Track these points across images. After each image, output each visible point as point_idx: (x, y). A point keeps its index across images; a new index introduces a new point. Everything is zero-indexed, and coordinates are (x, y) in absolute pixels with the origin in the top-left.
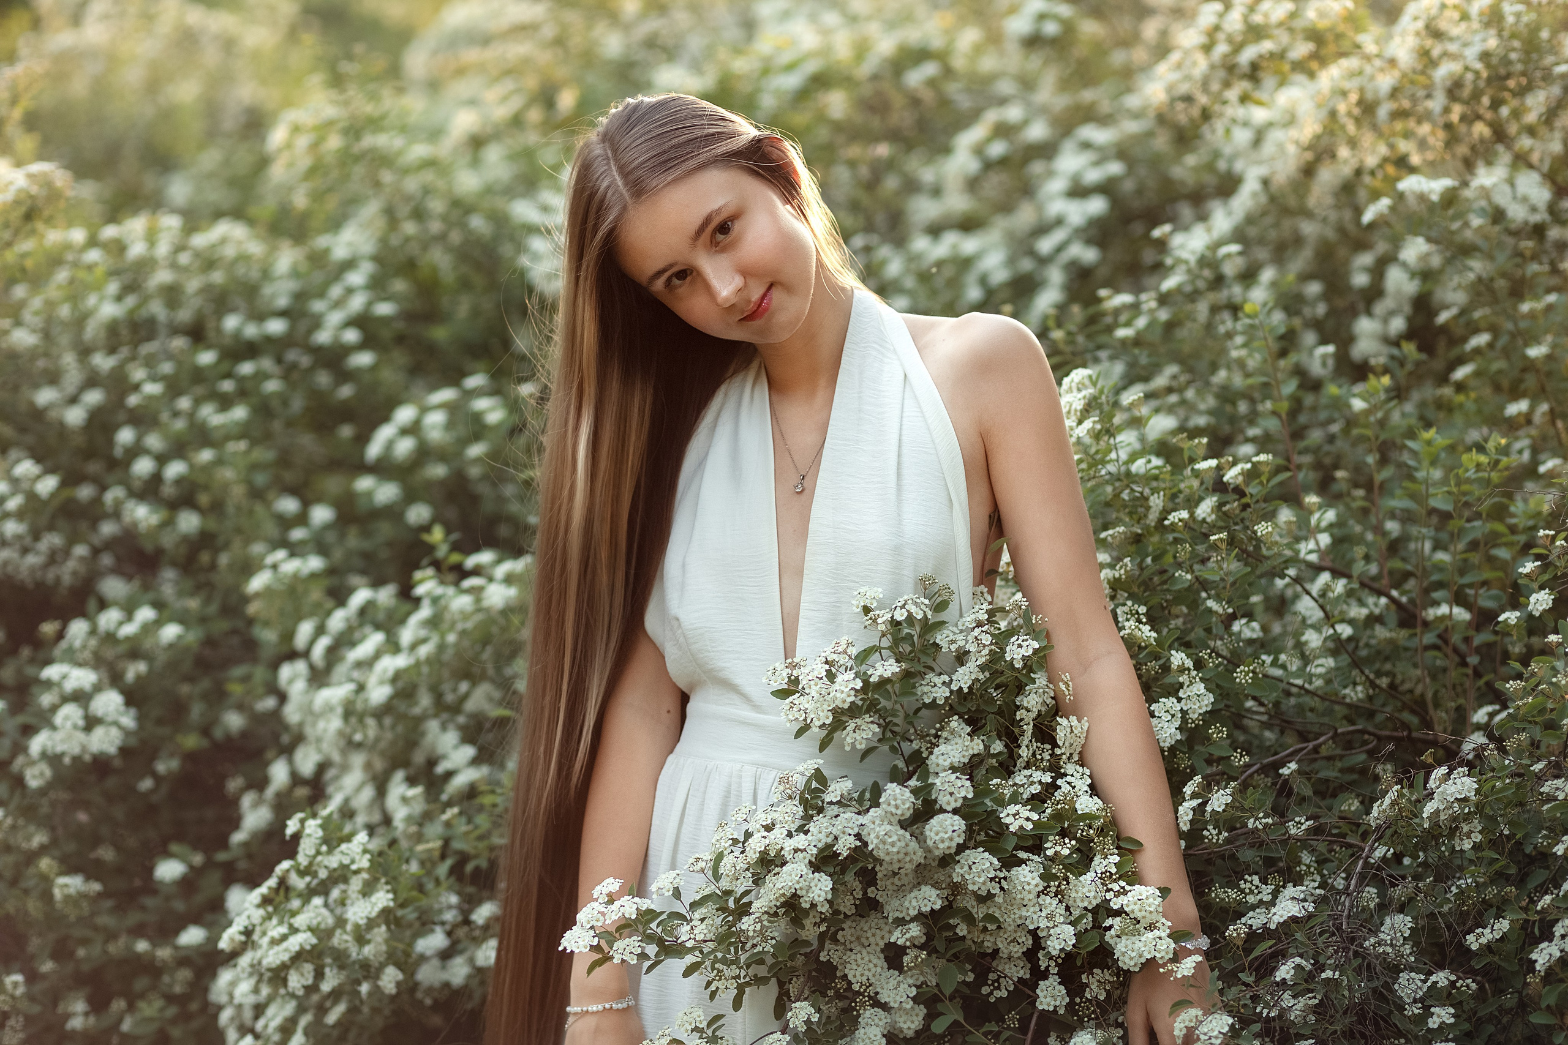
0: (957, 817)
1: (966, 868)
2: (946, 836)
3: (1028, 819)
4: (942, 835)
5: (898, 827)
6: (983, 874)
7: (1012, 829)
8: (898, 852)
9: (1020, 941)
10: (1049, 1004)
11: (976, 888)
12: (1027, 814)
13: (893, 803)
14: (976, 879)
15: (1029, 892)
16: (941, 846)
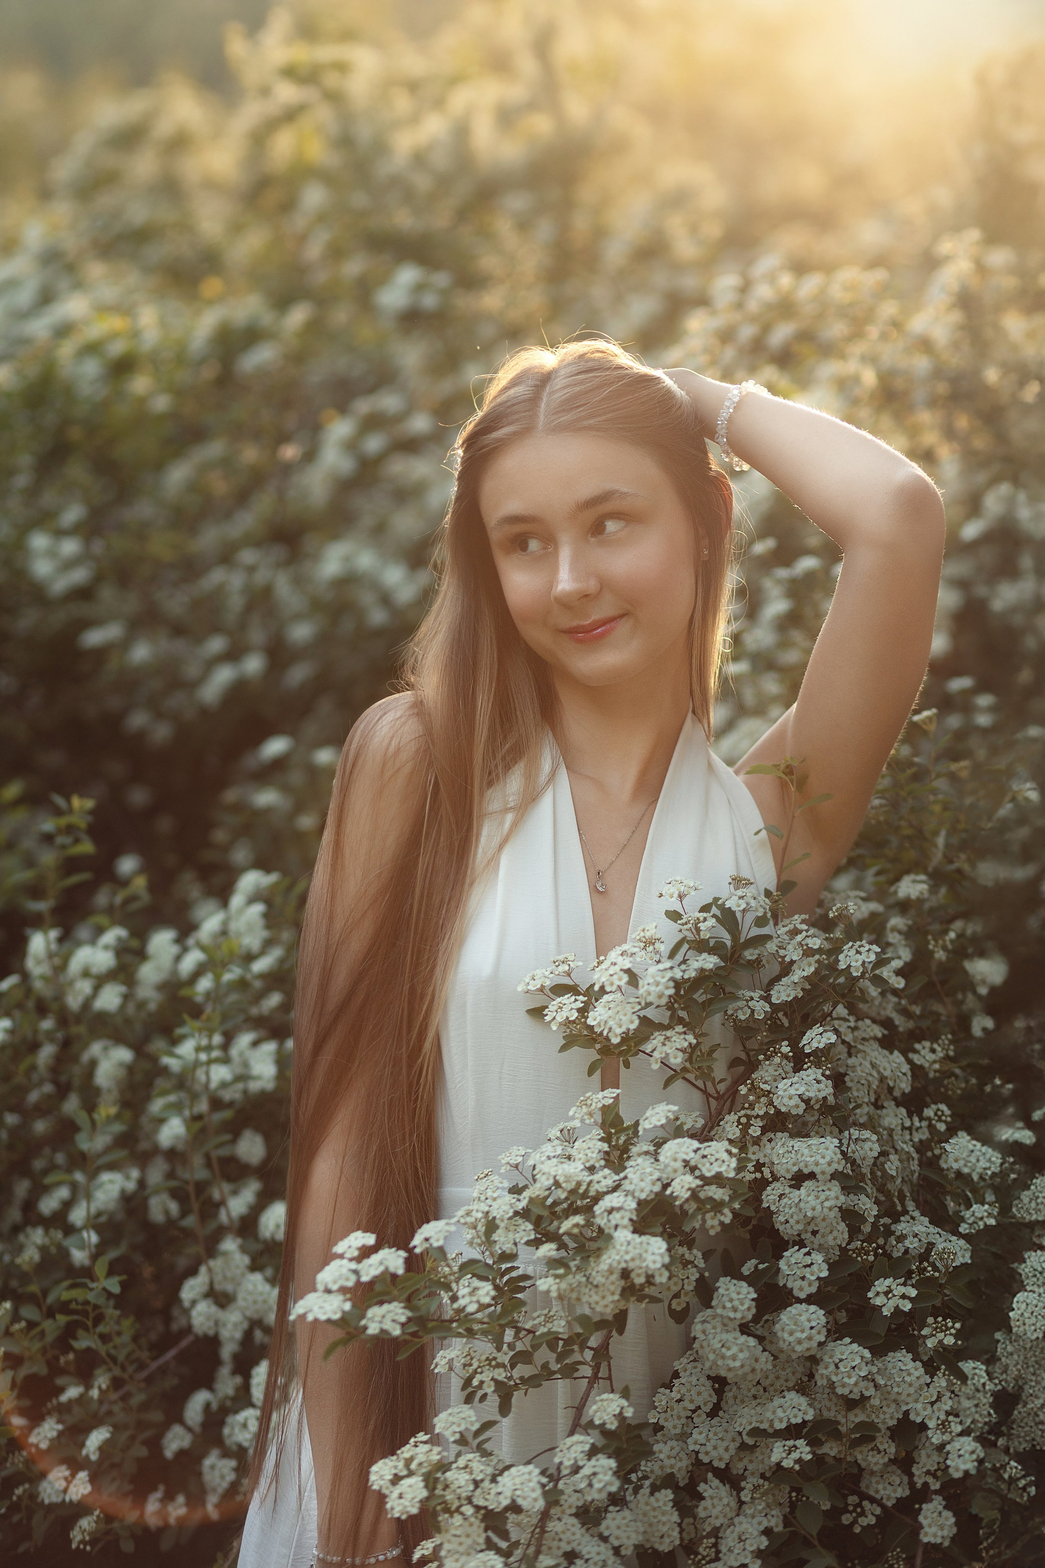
0: (813, 1308)
1: (832, 1367)
2: (804, 1336)
3: (904, 1297)
4: (798, 1335)
5: (738, 1334)
6: (853, 1374)
7: (886, 1312)
8: (742, 1366)
9: (881, 1448)
10: (935, 1536)
11: (846, 1391)
12: (902, 1290)
13: (728, 1305)
14: (846, 1380)
15: (910, 1385)
16: (799, 1348)
